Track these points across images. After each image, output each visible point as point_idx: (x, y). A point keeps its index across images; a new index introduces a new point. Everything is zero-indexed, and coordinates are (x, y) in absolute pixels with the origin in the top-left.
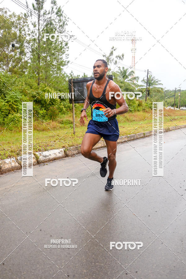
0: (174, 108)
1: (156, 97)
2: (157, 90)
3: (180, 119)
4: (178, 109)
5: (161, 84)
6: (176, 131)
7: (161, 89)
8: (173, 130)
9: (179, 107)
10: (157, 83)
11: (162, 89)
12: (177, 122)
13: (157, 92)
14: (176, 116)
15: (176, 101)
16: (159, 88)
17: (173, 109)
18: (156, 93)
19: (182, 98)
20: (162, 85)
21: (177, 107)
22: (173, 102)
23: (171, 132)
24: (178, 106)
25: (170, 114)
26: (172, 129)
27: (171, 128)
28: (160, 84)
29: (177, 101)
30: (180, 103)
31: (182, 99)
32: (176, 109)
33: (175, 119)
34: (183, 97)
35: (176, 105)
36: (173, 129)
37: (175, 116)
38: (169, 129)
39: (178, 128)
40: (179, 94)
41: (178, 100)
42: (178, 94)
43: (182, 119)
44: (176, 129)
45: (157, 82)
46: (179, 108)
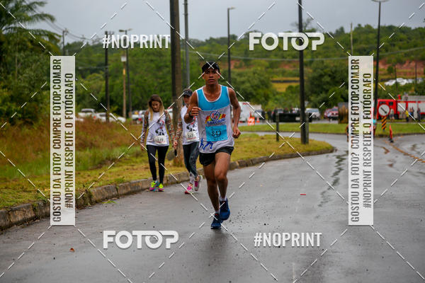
0: (107, 116)
1: (27, 70)
2: (32, 42)
3: (134, 159)
4: (123, 119)
5: (46, 15)
6: (118, 202)
7: (46, 39)
8: (107, 199)
9: (124, 113)
10: (30, 14)
11: (51, 36)
12: (120, 168)
13: (32, 50)
14: (118, 145)
15: (112, 87)
16: (40, 33)
17: (104, 118)
18: (28, 53)
19: (135, 73)
20: (52, 19)
21: (119, 113)
22: (102, 93)
23: (96, 208)
24: (122, 106)
25: (90, 138)
26: (100, 197)
27: (99, 192)
28: (42, 17)
29: (115, 87)
30: (128, 93)
31: (137, 78)
32: (114, 118)
33: (114, 160)
34: (139, 70)
35: (112, 103)
36: (107, 194)
37: (111, 148)
38: (90, 196)
39: (124, 191)
40: (124, 59)
41: (118, 82)
42: (118, 60)
43: (138, 160)
44: (118, 196)
45: (30, 7)
46: (127, 116)
